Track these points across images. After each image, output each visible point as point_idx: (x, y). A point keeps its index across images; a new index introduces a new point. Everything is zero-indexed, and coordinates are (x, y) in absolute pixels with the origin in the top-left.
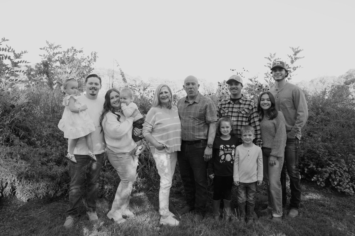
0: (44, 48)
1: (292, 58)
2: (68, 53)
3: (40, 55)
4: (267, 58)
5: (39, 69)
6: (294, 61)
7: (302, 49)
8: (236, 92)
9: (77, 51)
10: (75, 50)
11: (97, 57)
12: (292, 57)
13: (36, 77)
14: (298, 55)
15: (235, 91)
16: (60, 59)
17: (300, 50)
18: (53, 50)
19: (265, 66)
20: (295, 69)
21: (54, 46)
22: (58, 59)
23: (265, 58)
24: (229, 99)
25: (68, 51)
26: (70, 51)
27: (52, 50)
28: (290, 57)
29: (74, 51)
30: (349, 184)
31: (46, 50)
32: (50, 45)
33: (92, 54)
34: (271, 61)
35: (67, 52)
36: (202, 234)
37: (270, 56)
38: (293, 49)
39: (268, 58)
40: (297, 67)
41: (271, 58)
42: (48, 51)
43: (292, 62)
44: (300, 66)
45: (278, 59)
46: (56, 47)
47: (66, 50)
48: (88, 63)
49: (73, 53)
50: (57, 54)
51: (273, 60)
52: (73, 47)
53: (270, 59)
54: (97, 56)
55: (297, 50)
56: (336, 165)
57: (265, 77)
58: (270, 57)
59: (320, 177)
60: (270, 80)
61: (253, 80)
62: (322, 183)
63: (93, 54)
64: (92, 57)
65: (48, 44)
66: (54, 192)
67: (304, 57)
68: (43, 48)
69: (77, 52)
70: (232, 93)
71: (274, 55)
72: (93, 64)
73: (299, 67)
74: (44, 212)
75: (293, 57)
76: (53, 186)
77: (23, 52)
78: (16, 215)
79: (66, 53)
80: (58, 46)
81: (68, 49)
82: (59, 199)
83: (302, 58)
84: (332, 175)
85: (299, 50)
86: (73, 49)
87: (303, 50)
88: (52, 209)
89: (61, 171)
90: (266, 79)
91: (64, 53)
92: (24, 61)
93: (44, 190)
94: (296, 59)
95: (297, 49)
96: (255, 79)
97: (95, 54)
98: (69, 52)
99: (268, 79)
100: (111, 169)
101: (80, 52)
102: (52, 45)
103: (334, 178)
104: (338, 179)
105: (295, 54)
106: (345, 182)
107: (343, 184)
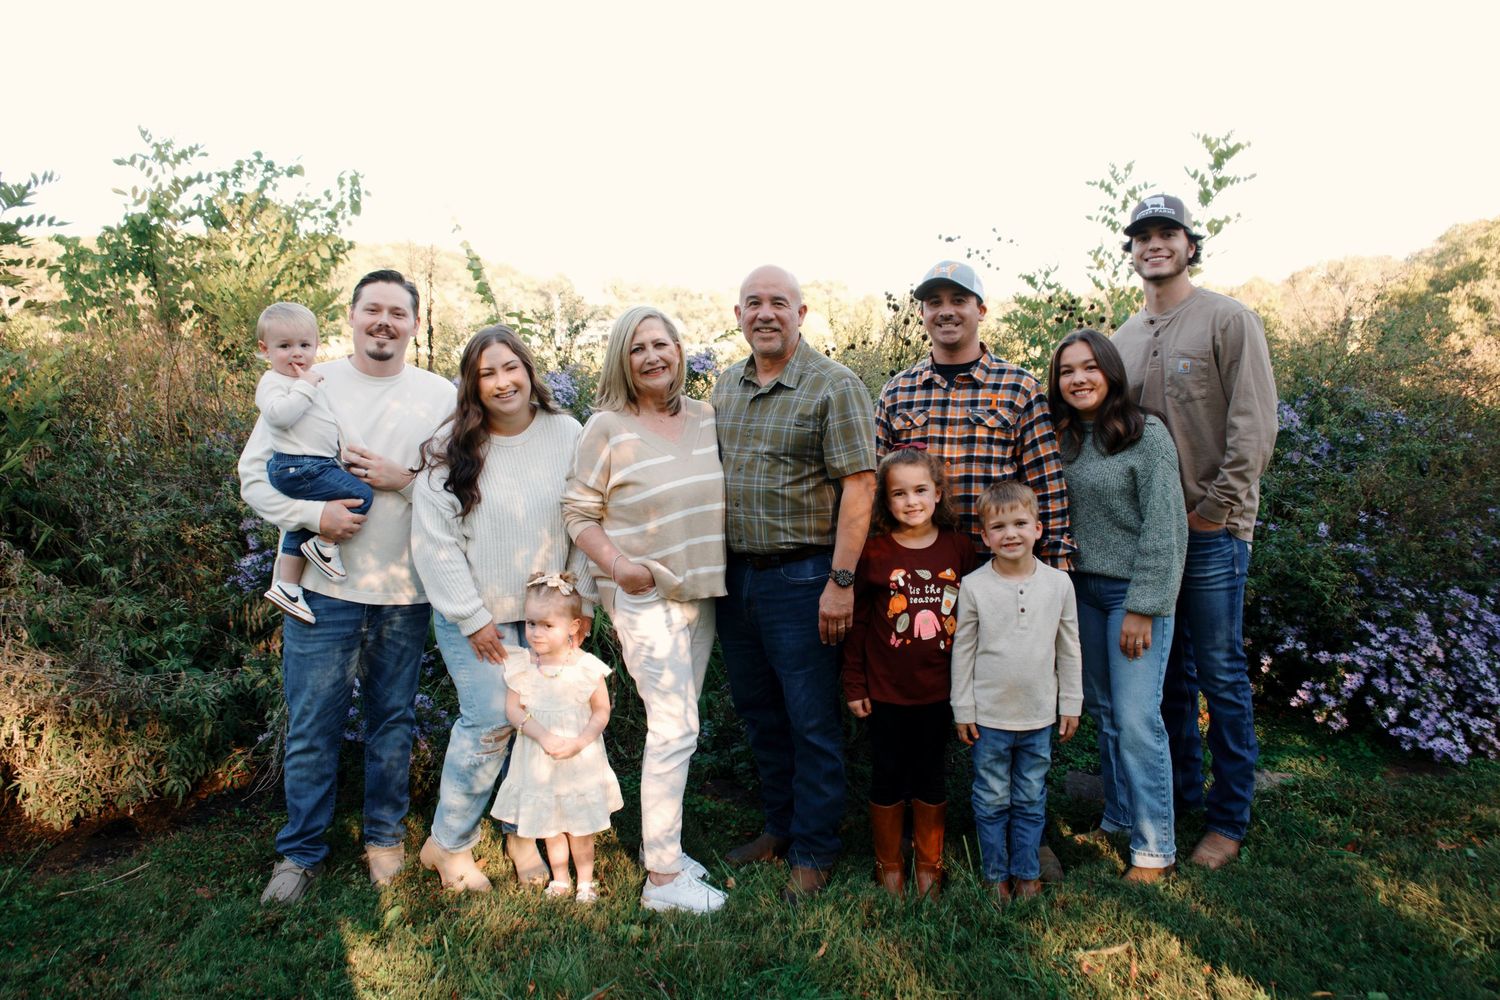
0: (133, 161)
1: (1203, 182)
2: (237, 177)
3: (117, 192)
4: (1095, 183)
5: (116, 250)
6: (1214, 192)
7: (1243, 143)
8: (959, 334)
9: (276, 168)
10: (270, 166)
11: (363, 195)
12: (1203, 177)
13: (105, 285)
14: (1229, 168)
15: (954, 332)
16: (204, 208)
17: (1238, 147)
18: (174, 168)
19: (1089, 218)
20: (1215, 227)
21: (177, 150)
22: (195, 208)
23: (1088, 183)
24: (927, 369)
25: (240, 170)
26: (246, 168)
27: (166, 165)
28: (1195, 176)
29: (267, 170)
31: (143, 166)
32: (156, 145)
33: (341, 182)
34: (1115, 196)
35: (234, 175)
36: (821, 951)
37: (1113, 173)
38: (1206, 140)
39: (1102, 185)
40: (1227, 220)
41: (1114, 185)
42: (150, 172)
43: (1205, 198)
44: (1239, 215)
45: (1146, 186)
46: (183, 155)
47: (230, 168)
48: (329, 221)
49: (262, 179)
50: (189, 182)
51: (1121, 191)
52: (259, 154)
53: (1108, 189)
54: (363, 191)
55: (1223, 146)
57: (1091, 268)
58: (1108, 180)
59: (1327, 691)
60: (1113, 280)
61: (1039, 279)
62: (1335, 714)
63: (348, 183)
64: (343, 193)
65: (148, 141)
66: (188, 783)
67: (1253, 176)
68: (128, 159)
69: (277, 175)
70: (942, 338)
71: (1129, 168)
72: (349, 223)
73: (1233, 217)
74: (143, 870)
75: (1210, 178)
76: (183, 759)
77: (40, 180)
78: (24, 887)
79: (230, 181)
80: (192, 151)
81: (240, 163)
82: (212, 815)
83: (1245, 179)
84: (1375, 681)
85: (1232, 144)
86: (259, 161)
87: (1249, 144)
88: (179, 856)
89: (215, 694)
90: (1094, 273)
91: (222, 179)
92: (42, 219)
93: (140, 776)
94: (1220, 183)
95: (1225, 140)
96: (1047, 274)
97: (355, 181)
98: (244, 175)
99: (1104, 276)
100: (431, 678)
101: (291, 172)
102: (168, 145)
103: (1385, 691)
104: (1400, 698)
105: (1218, 164)
106: (1430, 710)
107: (1424, 716)
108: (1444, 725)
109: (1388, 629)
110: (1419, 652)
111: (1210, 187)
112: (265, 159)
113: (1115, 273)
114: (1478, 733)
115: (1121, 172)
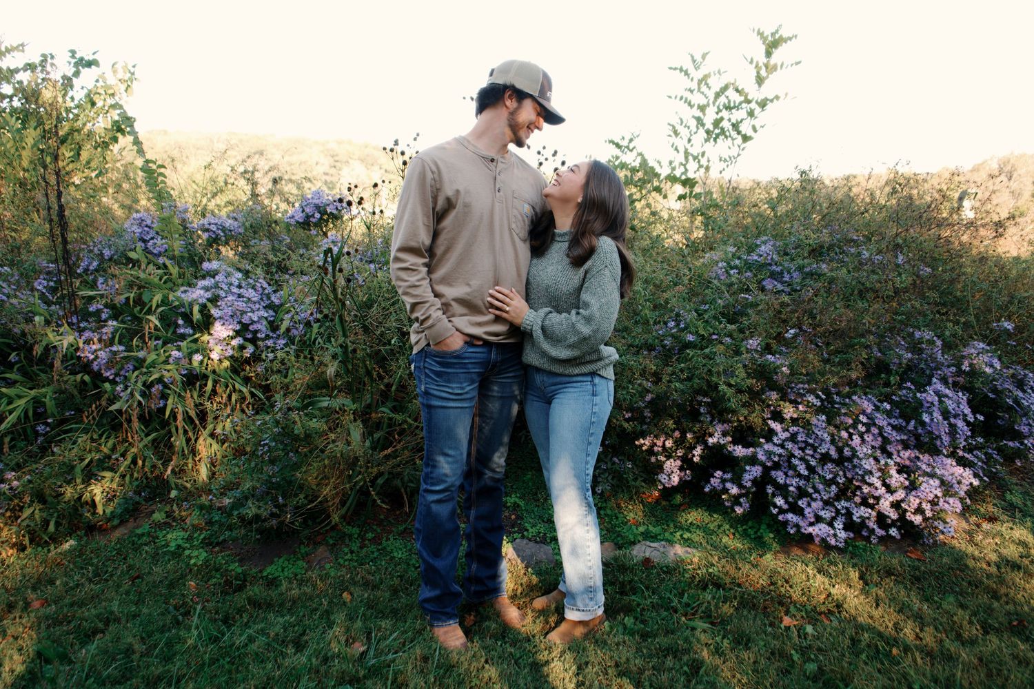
1: (757, 67)
2: (45, 67)
4: (675, 69)
6: (766, 76)
7: (790, 35)
12: (757, 64)
14: (778, 55)
19: (670, 97)
20: (763, 104)
23: (670, 68)
26: (49, 60)
28: (752, 62)
30: (836, 503)
34: (692, 80)
35: (41, 65)
37: (691, 61)
38: (760, 34)
39: (681, 70)
40: (777, 97)
41: (691, 70)
43: (760, 81)
47: (37, 60)
50: (15, 71)
51: (699, 75)
52: (73, 52)
53: (686, 73)
55: (774, 38)
56: (793, 439)
57: (670, 136)
58: (688, 65)
59: (732, 481)
60: (688, 146)
61: (623, 144)
62: (742, 500)
67: (798, 63)
71: (704, 57)
73: (782, 96)
75: (762, 63)
81: (44, 55)
84: (773, 473)
87: (796, 36)
94: (771, 69)
95: (774, 33)
96: (631, 140)
101: (91, 64)
103: (782, 482)
104: (791, 489)
105: (769, 54)
106: (815, 500)
107: (809, 505)
108: (826, 514)
109: (791, 429)
110: (815, 449)
111: (763, 73)
112: (78, 56)
113: (689, 141)
114: (859, 520)
115: (699, 59)
